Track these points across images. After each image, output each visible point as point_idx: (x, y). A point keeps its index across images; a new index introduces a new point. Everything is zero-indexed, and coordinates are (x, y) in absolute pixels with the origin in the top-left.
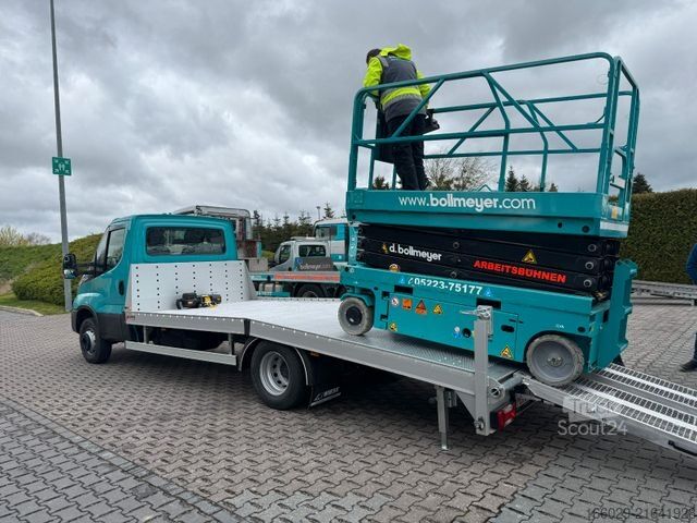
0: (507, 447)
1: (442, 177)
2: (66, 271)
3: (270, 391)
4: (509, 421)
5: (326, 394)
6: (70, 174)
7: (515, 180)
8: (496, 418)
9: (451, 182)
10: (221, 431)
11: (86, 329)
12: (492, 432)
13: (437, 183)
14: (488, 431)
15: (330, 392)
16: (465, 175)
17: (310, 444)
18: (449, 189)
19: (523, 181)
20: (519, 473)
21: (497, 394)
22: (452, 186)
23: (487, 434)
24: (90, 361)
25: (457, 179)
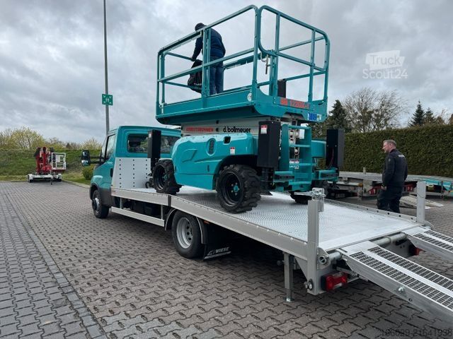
0: (338, 306)
1: (366, 109)
2: (83, 161)
3: (181, 244)
4: (340, 285)
5: (217, 251)
6: (112, 105)
7: (422, 112)
8: (324, 282)
9: (372, 112)
10: (139, 268)
11: (95, 197)
12: (321, 292)
13: (362, 113)
14: (317, 291)
15: (221, 250)
16: (383, 108)
17: (190, 284)
18: (371, 117)
19: (429, 112)
20: (337, 330)
21: (324, 261)
22: (373, 115)
23: (315, 294)
24: (97, 217)
25: (377, 110)
